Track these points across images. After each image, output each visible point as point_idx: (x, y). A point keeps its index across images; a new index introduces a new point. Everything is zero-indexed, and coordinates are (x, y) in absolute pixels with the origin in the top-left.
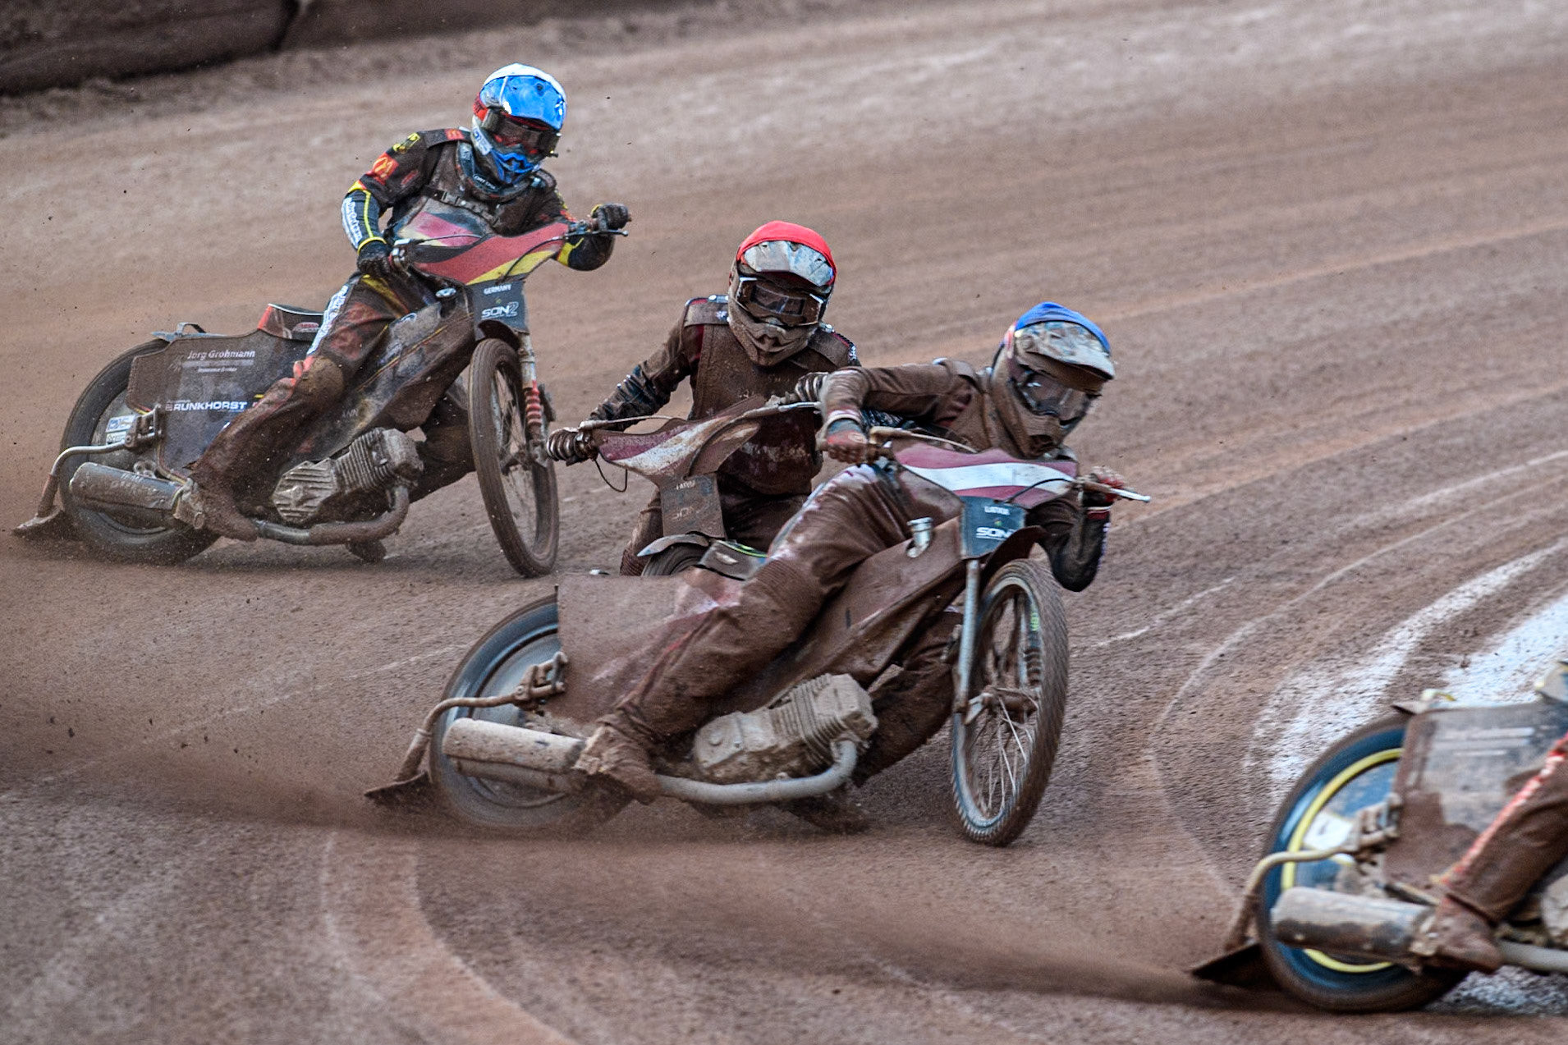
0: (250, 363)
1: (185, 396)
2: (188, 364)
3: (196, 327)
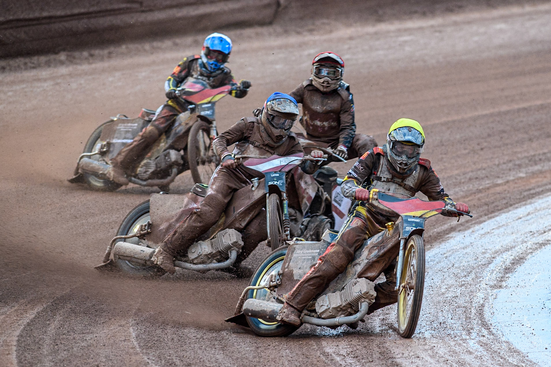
0: (135, 128)
1: (116, 138)
2: (118, 127)
3: (125, 116)
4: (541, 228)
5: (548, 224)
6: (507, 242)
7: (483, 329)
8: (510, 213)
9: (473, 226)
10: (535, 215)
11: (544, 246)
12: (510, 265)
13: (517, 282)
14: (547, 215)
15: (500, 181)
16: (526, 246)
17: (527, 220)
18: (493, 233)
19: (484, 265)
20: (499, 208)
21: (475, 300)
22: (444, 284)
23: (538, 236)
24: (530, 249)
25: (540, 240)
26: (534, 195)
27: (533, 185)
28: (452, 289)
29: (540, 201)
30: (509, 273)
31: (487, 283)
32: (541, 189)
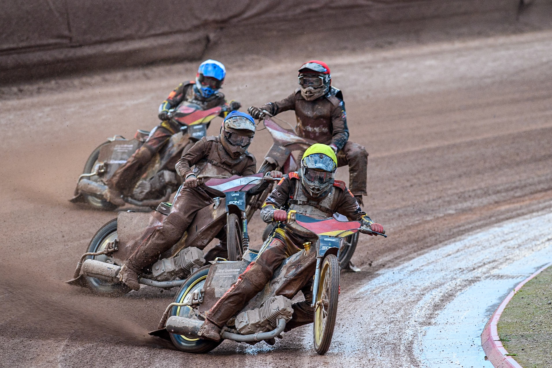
1: (114, 158)
2: (116, 148)
4: (470, 265)
5: (477, 261)
6: (436, 278)
7: (412, 366)
8: (440, 249)
9: (402, 262)
10: (465, 252)
11: (473, 283)
12: (440, 302)
13: (446, 319)
14: (477, 252)
15: (429, 218)
16: (455, 283)
17: (456, 257)
18: (422, 269)
19: (414, 302)
20: (429, 245)
21: (404, 337)
22: (373, 321)
23: (467, 273)
24: (460, 285)
25: (469, 277)
26: (464, 232)
27: (462, 222)
28: (381, 326)
29: (470, 238)
30: (438, 309)
31: (416, 320)
32: (470, 226)
